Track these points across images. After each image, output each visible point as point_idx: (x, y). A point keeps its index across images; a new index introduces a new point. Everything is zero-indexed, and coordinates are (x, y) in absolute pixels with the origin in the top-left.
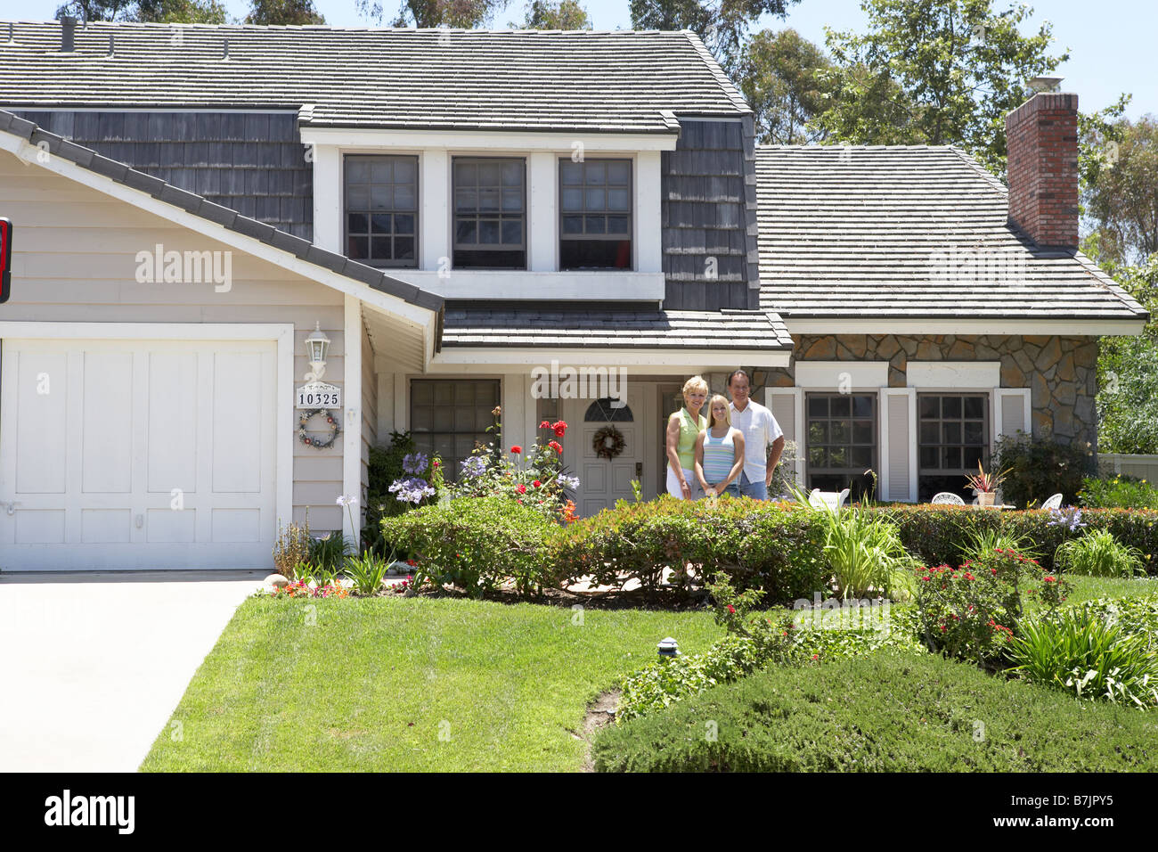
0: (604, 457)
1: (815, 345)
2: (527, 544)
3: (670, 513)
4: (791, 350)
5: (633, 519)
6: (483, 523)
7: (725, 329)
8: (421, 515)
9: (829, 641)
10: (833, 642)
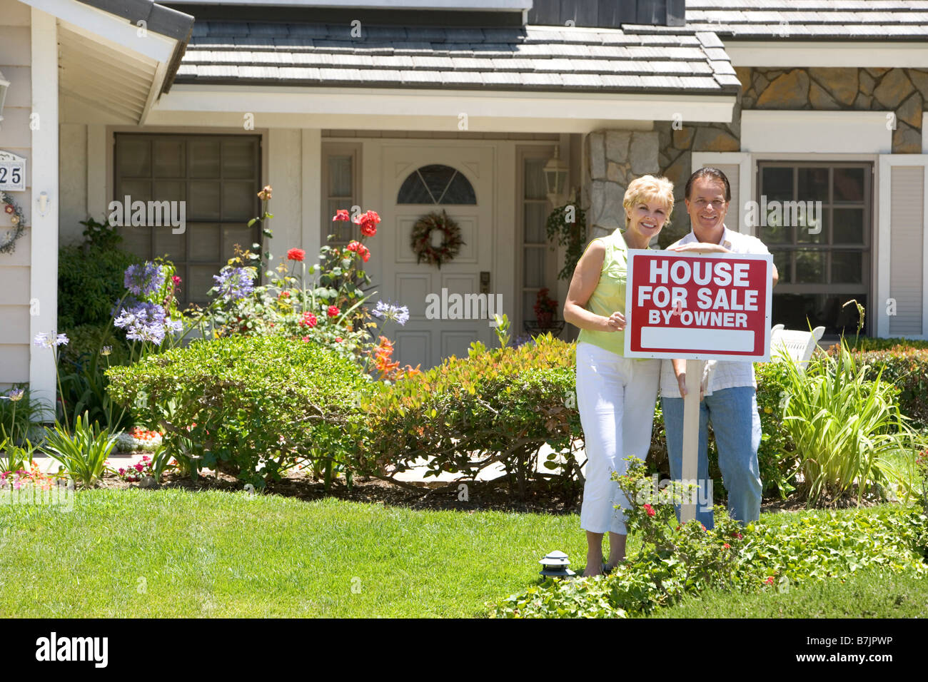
0: (429, 262)
1: (774, 83)
2: (333, 409)
3: (552, 365)
4: (735, 94)
5: (496, 374)
6: (266, 376)
7: (628, 59)
8: (166, 363)
9: (791, 558)
10: (796, 558)
